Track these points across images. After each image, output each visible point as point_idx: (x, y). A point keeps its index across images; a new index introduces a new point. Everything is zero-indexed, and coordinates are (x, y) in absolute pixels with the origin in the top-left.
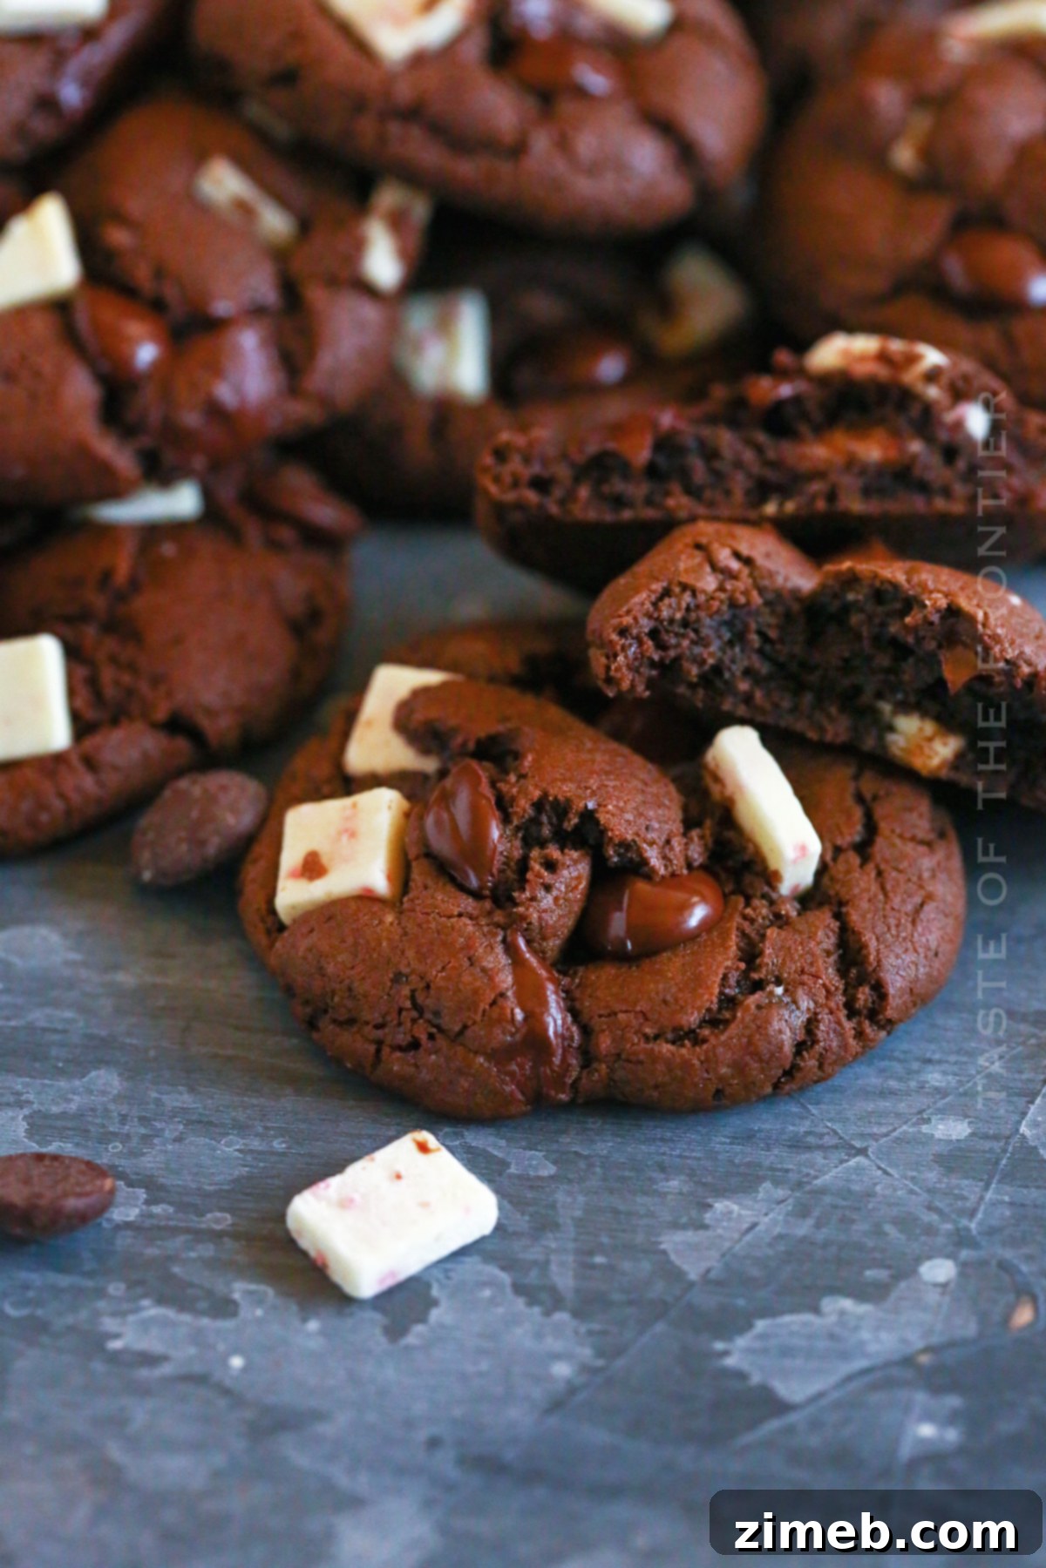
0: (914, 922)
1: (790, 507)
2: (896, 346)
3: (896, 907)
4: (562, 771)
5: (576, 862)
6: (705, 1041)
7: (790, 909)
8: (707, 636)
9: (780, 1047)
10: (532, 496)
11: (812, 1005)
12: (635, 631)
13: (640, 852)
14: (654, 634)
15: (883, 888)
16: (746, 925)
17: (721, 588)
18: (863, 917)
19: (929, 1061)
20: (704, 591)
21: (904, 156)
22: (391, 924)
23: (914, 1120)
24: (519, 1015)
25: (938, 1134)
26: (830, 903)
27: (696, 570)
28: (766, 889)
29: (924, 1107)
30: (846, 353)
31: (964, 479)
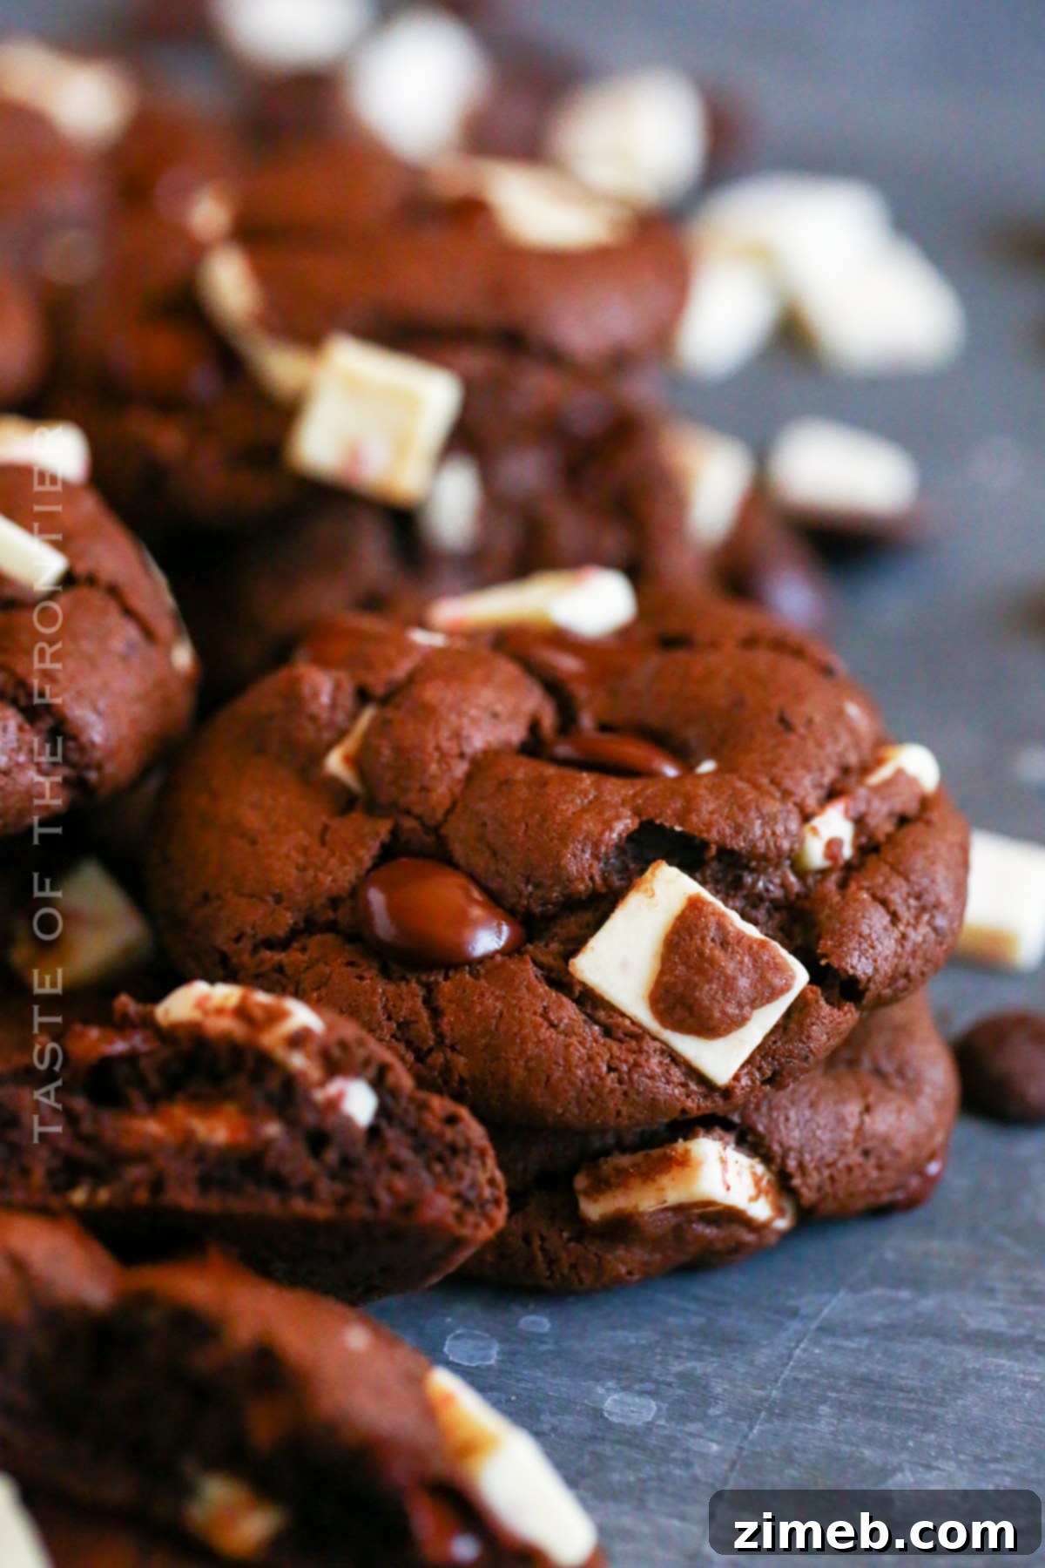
1: (104, 1195)
2: (262, 997)
21: (336, 762)
30: (201, 1004)
31: (334, 1176)
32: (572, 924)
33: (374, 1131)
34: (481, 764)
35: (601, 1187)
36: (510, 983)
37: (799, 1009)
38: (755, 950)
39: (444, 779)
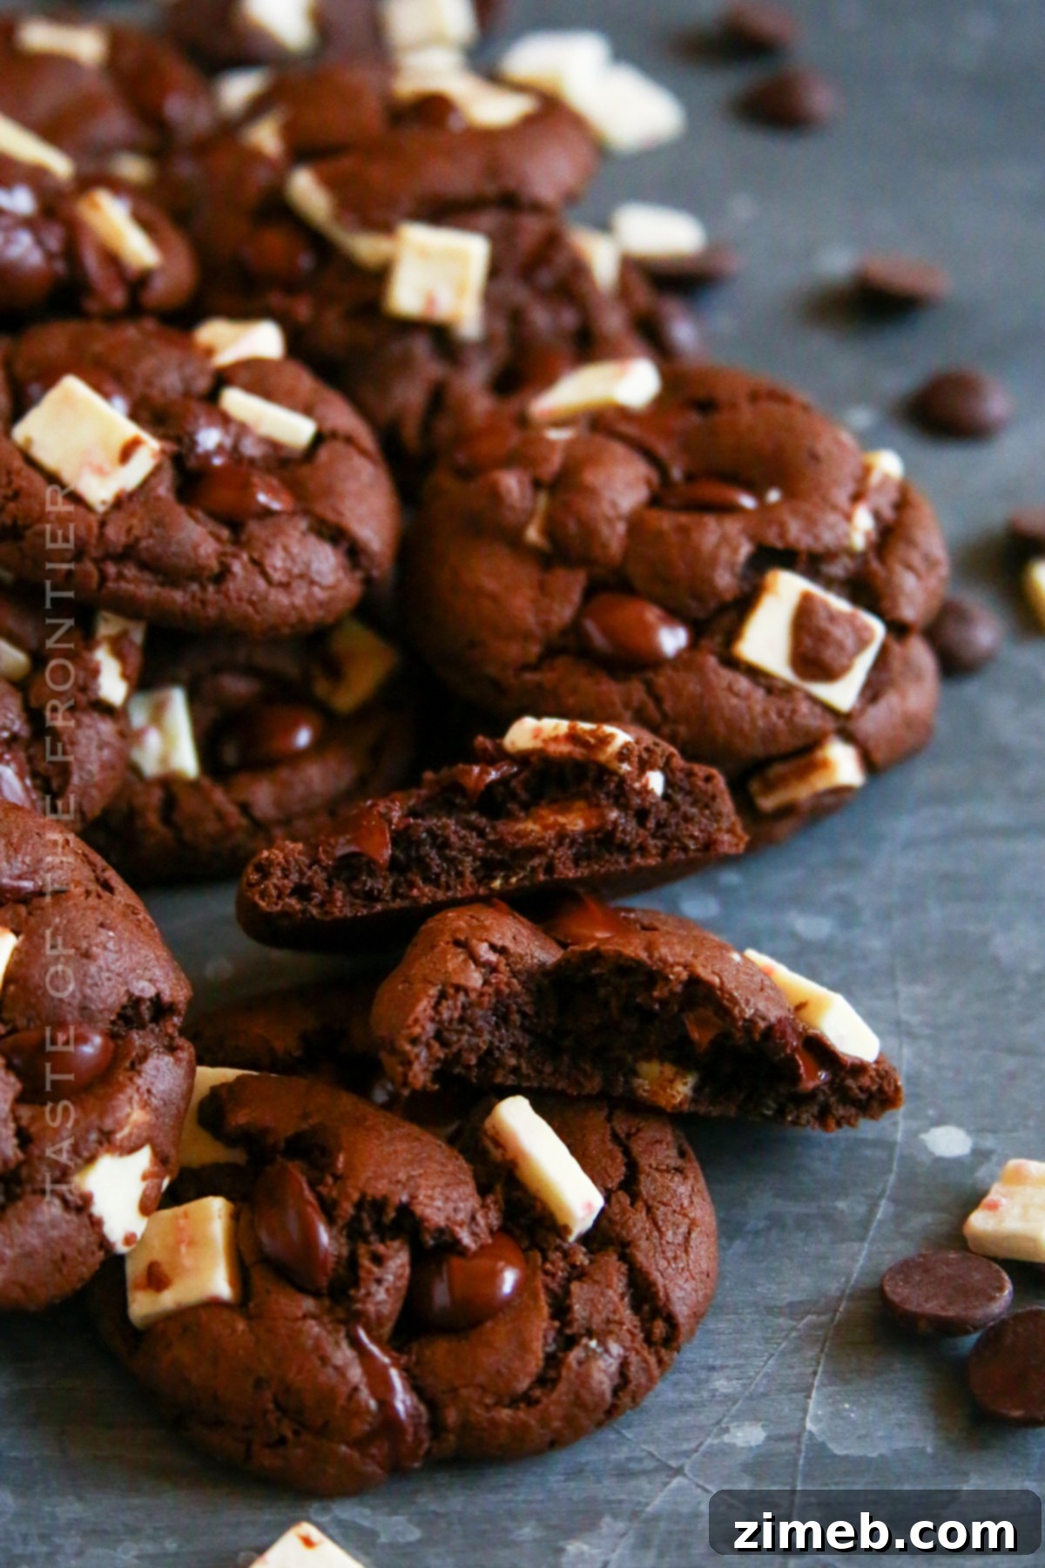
0: (686, 1251)
1: (514, 881)
2: (585, 726)
3: (670, 1240)
4: (373, 1168)
5: (398, 1251)
6: (537, 1401)
7: (582, 1258)
8: (481, 1027)
9: (602, 1394)
10: (294, 903)
11: (621, 1351)
12: (424, 1039)
13: (453, 1234)
14: (438, 1036)
15: (655, 1223)
16: (549, 1280)
17: (486, 982)
18: (647, 1256)
19: (712, 1368)
20: (474, 990)
21: (533, 534)
22: (243, 1332)
23: (715, 1431)
24: (373, 1404)
25: (740, 1443)
26: (612, 1244)
27: (463, 968)
28: (558, 1241)
29: (721, 1416)
30: (537, 733)
31: (654, 836)
32: (726, 621)
33: (666, 797)
34: (635, 524)
35: (770, 787)
36: (700, 670)
37: (884, 653)
38: (851, 620)
39: (614, 536)
